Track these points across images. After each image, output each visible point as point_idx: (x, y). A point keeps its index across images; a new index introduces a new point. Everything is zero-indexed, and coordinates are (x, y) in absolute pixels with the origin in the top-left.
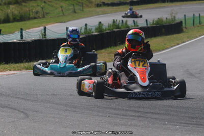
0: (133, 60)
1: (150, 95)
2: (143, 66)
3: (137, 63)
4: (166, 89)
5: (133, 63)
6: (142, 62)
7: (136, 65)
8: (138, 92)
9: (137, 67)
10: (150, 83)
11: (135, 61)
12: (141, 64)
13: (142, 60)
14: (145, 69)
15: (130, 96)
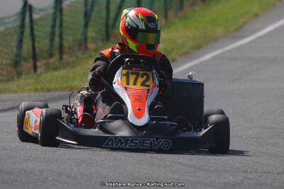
0: (125, 72)
1: (147, 144)
2: (143, 84)
3: (132, 78)
4: (183, 135)
5: (124, 78)
6: (142, 76)
7: (128, 83)
8: (124, 137)
9: (131, 86)
10: (151, 119)
11: (127, 75)
12: (140, 80)
13: (141, 73)
14: (146, 92)
15: (107, 144)
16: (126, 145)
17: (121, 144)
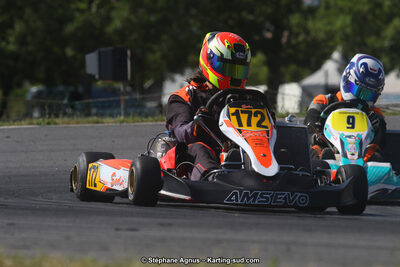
0: (233, 110)
2: (259, 125)
3: (244, 118)
5: (234, 118)
6: (256, 116)
12: (255, 120)
13: (253, 111)
14: (265, 135)
15: (229, 200)
16: (254, 201)
17: (248, 199)
